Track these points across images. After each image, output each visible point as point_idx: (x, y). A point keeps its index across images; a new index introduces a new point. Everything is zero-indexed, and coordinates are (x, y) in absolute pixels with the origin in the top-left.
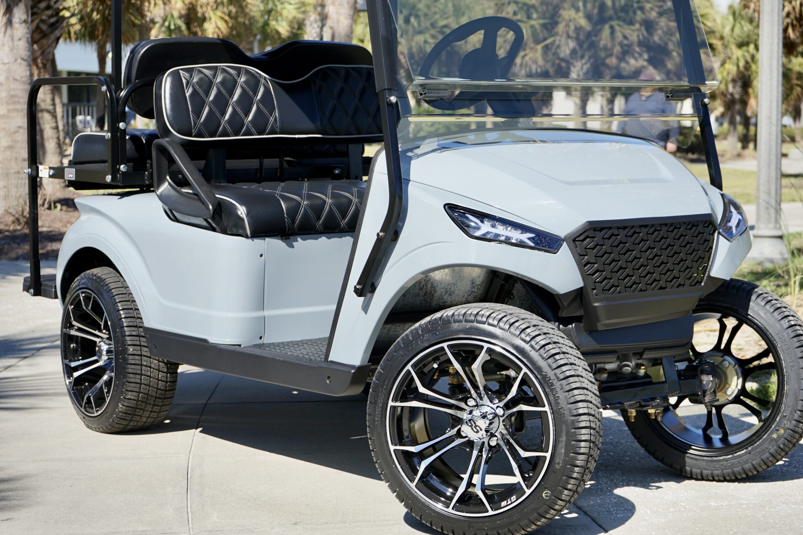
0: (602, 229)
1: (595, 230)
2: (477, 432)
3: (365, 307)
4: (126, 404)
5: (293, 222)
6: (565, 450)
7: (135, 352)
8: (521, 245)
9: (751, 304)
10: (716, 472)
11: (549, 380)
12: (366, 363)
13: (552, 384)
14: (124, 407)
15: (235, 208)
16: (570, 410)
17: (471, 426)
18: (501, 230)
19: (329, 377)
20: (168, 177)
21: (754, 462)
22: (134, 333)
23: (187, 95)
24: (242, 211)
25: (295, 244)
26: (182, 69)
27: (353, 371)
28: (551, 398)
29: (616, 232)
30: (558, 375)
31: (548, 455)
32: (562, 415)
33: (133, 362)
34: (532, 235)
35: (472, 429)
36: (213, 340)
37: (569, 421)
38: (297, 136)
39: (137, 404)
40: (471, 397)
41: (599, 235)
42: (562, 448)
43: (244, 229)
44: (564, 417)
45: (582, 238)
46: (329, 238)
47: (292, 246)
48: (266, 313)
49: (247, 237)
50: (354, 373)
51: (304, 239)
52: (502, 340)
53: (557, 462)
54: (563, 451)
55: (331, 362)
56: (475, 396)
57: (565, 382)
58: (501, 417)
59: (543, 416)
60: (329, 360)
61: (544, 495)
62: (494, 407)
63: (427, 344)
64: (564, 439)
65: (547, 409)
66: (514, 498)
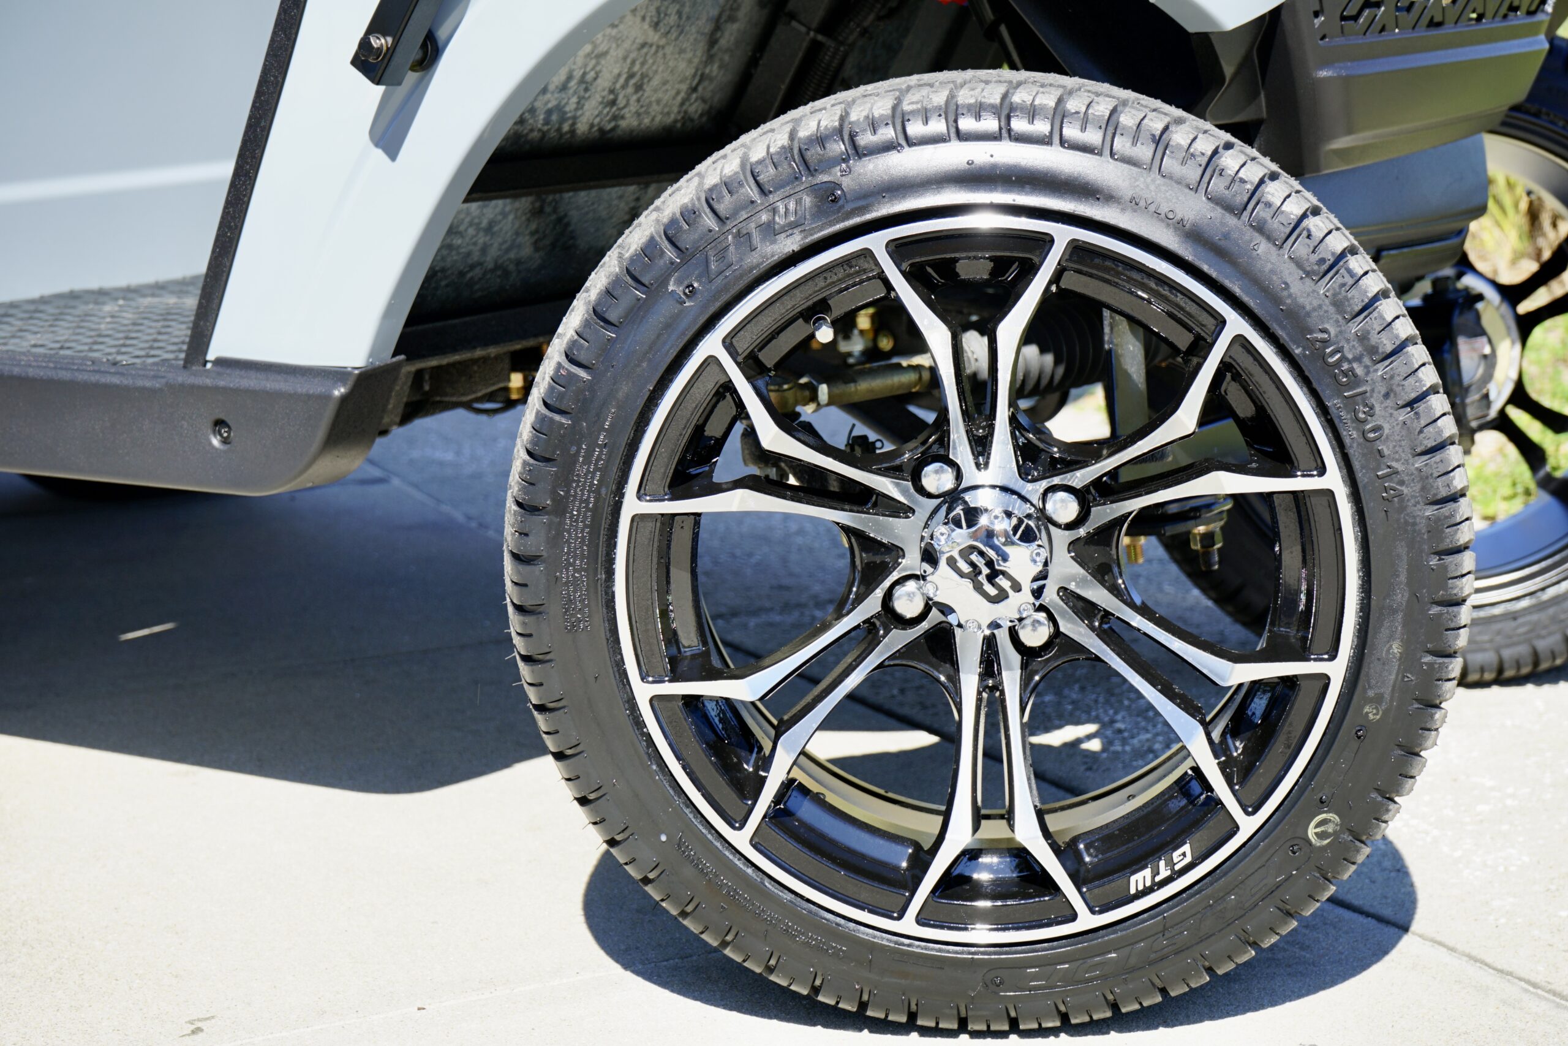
2: (1002, 596)
6: (1406, 644)
11: (1338, 364)
12: (386, 357)
13: (1355, 380)
16: (1424, 478)
19: (219, 423)
27: (339, 391)
28: (1350, 435)
30: (1374, 339)
31: (1337, 670)
32: (1394, 502)
35: (978, 588)
37: (1422, 526)
42: (1391, 637)
44: (1402, 508)
50: (344, 400)
52: (1134, 205)
53: (1371, 693)
54: (1396, 648)
55: (220, 362)
56: (961, 450)
57: (1398, 362)
58: (1070, 526)
59: (1318, 509)
60: (211, 356)
61: (1311, 832)
62: (1034, 490)
63: (791, 244)
64: (1401, 597)
65: (1333, 480)
66: (1183, 854)
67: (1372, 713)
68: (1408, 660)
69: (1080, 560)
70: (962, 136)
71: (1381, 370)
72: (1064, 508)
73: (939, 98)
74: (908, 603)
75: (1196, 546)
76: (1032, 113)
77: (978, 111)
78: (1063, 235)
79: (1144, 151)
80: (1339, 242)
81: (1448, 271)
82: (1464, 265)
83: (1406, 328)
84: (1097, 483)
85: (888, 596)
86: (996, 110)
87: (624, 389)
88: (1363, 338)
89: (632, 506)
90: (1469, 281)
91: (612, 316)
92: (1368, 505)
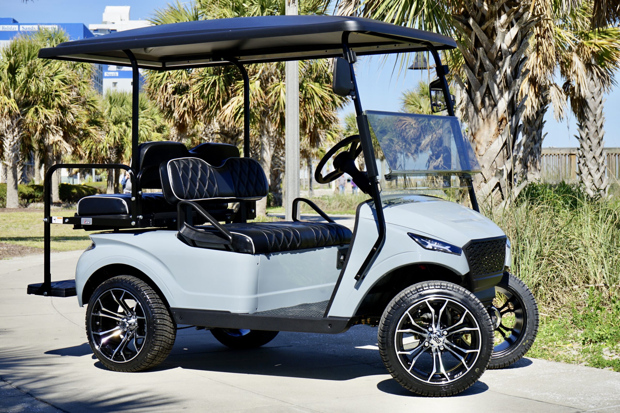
0: (476, 243)
1: (474, 244)
2: (439, 343)
3: (357, 286)
4: (153, 353)
5: (271, 245)
6: (487, 348)
7: (160, 323)
8: (445, 251)
9: (509, 280)
10: (496, 365)
11: (479, 315)
13: (481, 317)
14: (151, 355)
15: (245, 239)
16: (489, 328)
17: (436, 340)
18: (436, 245)
19: (330, 325)
20: (185, 223)
21: (514, 358)
22: (159, 312)
23: (180, 175)
24: (249, 239)
25: (270, 257)
26: (174, 161)
27: (349, 320)
28: (480, 324)
29: (480, 244)
31: (479, 351)
33: (159, 328)
34: (449, 247)
36: (233, 311)
38: (225, 198)
39: (158, 353)
40: (431, 327)
41: (476, 246)
42: (485, 347)
43: (252, 250)
44: (486, 332)
45: (469, 248)
46: (291, 253)
47: (269, 259)
48: (259, 295)
49: (252, 253)
51: (273, 255)
52: (456, 297)
53: (483, 354)
55: (329, 316)
56: (433, 326)
57: (485, 315)
58: (446, 335)
59: (476, 332)
60: (328, 315)
61: (476, 370)
62: (441, 331)
63: (417, 300)
64: (486, 343)
65: (478, 329)
66: (461, 373)
67: (483, 356)
68: (487, 350)
69: (447, 339)
70: (436, 288)
71: (484, 316)
72: (445, 333)
73: (433, 284)
74: (427, 344)
75: (458, 342)
76: (444, 286)
77: (438, 286)
78: (448, 300)
79: (457, 291)
80: (479, 301)
81: (489, 306)
82: (492, 305)
83: (486, 311)
84: (449, 330)
85: (424, 344)
86: (433, 286)
87: (396, 317)
88: (482, 312)
89: (397, 331)
90: (493, 307)
91: (395, 308)
92: (482, 331)
